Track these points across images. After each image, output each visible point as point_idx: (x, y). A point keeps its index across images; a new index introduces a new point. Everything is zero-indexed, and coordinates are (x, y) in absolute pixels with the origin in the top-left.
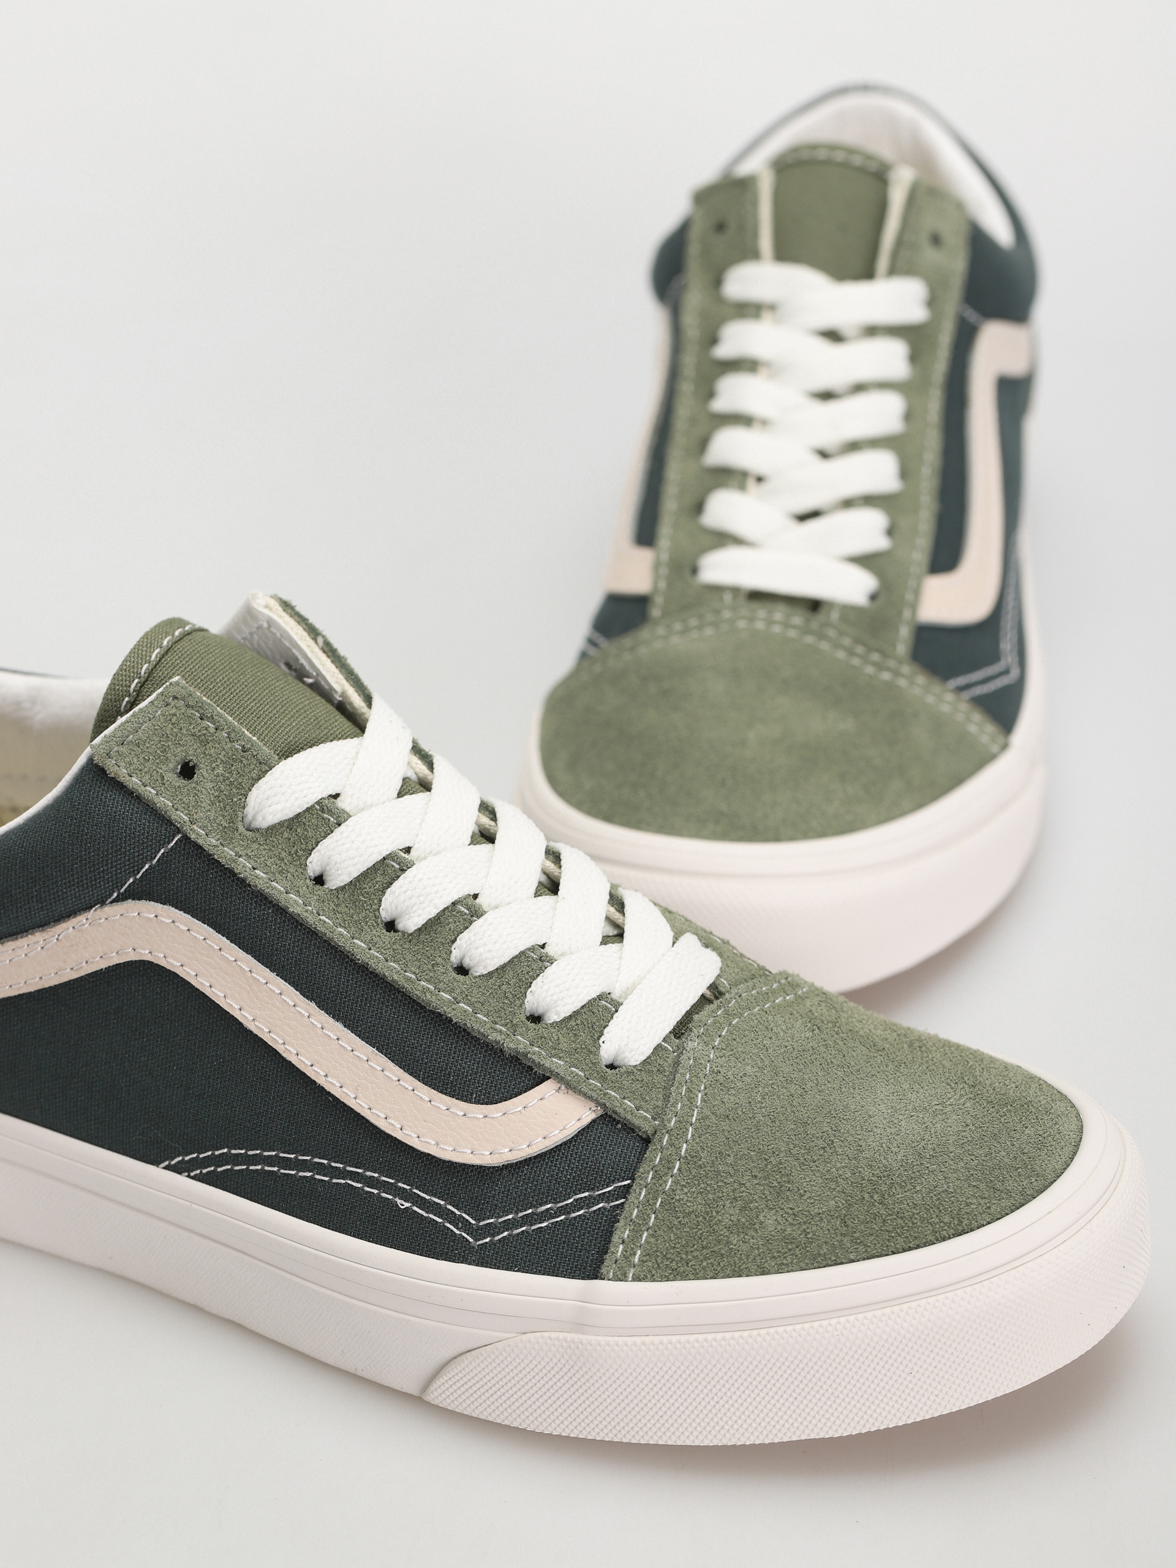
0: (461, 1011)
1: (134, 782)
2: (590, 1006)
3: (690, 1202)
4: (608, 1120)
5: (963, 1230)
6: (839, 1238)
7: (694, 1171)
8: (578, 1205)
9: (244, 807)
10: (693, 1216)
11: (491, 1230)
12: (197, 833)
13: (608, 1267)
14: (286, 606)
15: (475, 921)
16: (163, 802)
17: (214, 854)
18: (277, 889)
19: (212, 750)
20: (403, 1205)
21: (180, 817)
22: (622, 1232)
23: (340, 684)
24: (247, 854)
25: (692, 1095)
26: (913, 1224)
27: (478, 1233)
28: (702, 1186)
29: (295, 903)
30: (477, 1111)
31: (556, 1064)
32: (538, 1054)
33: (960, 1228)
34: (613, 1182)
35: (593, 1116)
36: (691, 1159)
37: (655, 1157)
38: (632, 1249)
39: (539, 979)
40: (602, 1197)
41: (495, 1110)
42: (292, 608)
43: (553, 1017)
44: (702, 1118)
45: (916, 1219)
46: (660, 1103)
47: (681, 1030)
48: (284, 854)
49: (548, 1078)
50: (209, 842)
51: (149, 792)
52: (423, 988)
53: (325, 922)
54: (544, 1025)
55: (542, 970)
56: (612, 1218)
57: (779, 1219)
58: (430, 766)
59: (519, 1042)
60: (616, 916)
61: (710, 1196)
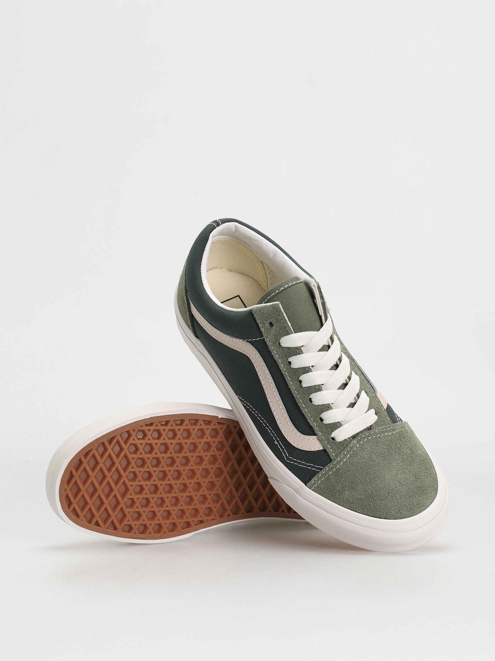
0: (305, 411)
1: (258, 321)
2: (334, 424)
3: (333, 480)
4: (324, 451)
5: (386, 518)
6: (359, 506)
7: (337, 473)
8: (310, 466)
9: (280, 340)
10: (331, 483)
11: (291, 460)
12: (267, 340)
13: (309, 484)
14: (319, 288)
15: (318, 392)
16: (263, 330)
17: (268, 347)
18: (279, 361)
19: (278, 324)
20: (276, 443)
21: (265, 335)
22: (315, 478)
23: (321, 314)
24: (276, 350)
25: (346, 455)
26: (377, 511)
27: (288, 459)
28: (337, 477)
29: (282, 366)
30: (299, 434)
31: (320, 433)
32: (316, 429)
33: (386, 517)
34: (319, 466)
35: (322, 449)
36: (338, 470)
37: (331, 465)
38: (315, 483)
39: (326, 412)
40: (315, 468)
41: (303, 436)
42: (320, 289)
43: (325, 422)
44: (346, 461)
45: (378, 510)
46: (339, 453)
47: (354, 437)
48: (284, 354)
49: (317, 435)
50: (269, 344)
51: (261, 325)
52: (300, 401)
53: (286, 374)
54: (322, 423)
55: (327, 410)
56: (315, 473)
57: (349, 494)
58: (332, 343)
59: (314, 425)
60: (357, 399)
61: (337, 481)
